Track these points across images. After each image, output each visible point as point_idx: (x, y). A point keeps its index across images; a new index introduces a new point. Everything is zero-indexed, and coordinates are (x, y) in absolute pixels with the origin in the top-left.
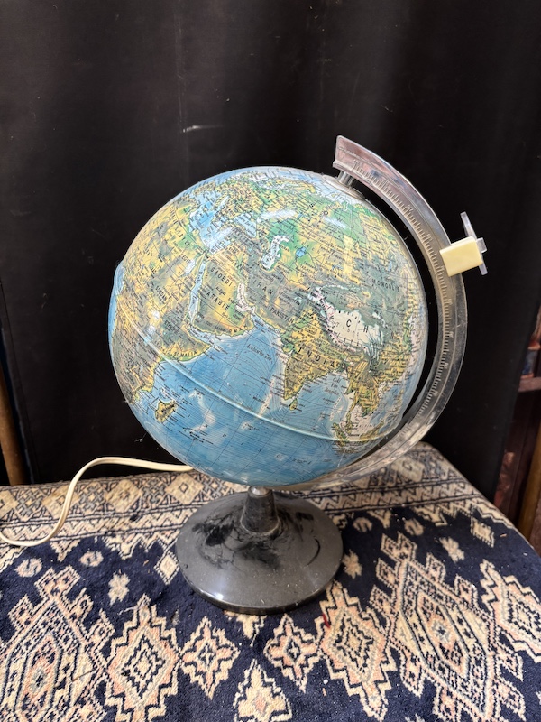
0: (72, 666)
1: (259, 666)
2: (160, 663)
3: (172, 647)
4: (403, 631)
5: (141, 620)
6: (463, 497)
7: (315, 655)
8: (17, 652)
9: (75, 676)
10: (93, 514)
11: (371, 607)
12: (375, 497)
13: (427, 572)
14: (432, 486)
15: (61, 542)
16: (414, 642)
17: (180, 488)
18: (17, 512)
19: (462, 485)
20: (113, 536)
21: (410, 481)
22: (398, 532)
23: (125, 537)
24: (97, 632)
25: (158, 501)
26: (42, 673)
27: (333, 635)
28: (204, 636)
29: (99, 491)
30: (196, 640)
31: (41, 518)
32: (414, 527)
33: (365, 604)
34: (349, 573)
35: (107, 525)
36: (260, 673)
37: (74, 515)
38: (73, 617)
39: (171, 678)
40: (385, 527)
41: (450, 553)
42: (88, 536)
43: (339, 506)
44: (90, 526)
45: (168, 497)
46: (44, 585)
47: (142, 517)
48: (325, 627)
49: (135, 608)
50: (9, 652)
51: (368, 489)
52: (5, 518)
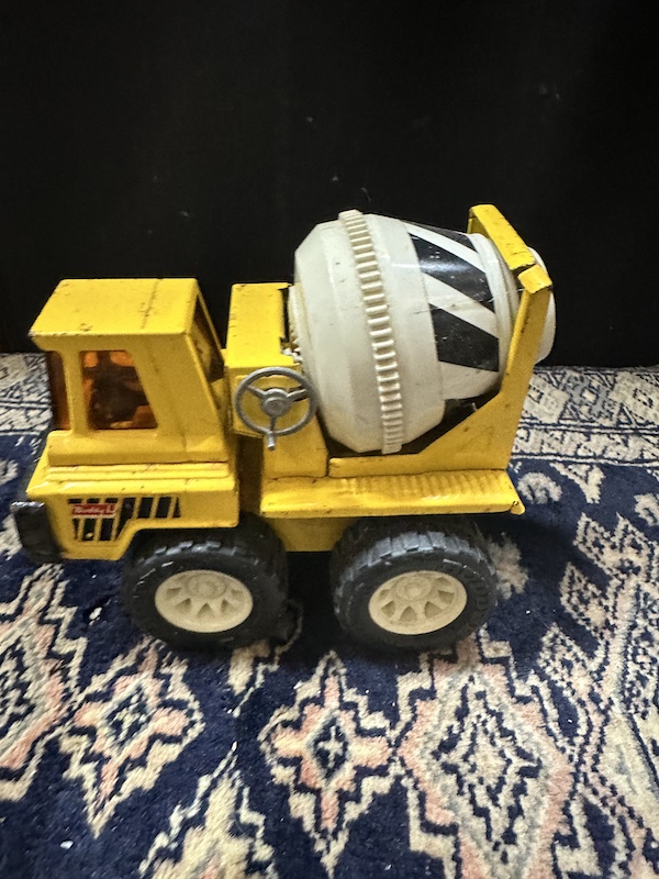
1: (237, 773)
2: (22, 709)
3: (65, 680)
4: (621, 756)
5: (26, 605)
7: (382, 771)
12: (572, 441)
21: (649, 423)
22: (619, 516)
27: (437, 727)
28: (140, 667)
30: (120, 674)
33: (525, 662)
36: (235, 793)
37: (6, 399)
39: (29, 756)
40: (589, 500)
42: (11, 434)
48: (418, 703)
49: (26, 582)
51: (559, 424)
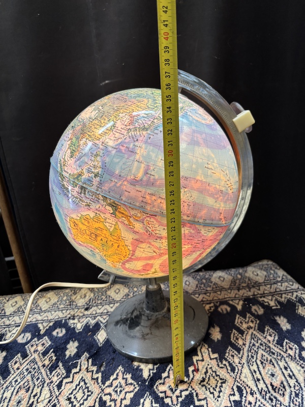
0: (39, 394)
1: (150, 396)
2: (90, 393)
3: (98, 384)
4: (246, 375)
5: (82, 368)
6: (291, 291)
7: (187, 390)
8: (9, 386)
9: (39, 400)
10: (64, 307)
11: (226, 360)
12: (234, 293)
13: (265, 338)
14: (271, 284)
15: (44, 323)
16: (253, 382)
17: (115, 291)
18: (23, 307)
19: (291, 283)
20: (74, 319)
21: (256, 282)
22: (247, 313)
23: (80, 320)
24: (56, 375)
25: (102, 299)
26: (21, 398)
27: (200, 377)
28: (118, 377)
29: (70, 294)
30: (113, 380)
31: (36, 310)
32: (257, 309)
33: (222, 358)
34: (213, 339)
35: (71, 313)
36: (150, 401)
37: (54, 308)
38: (44, 366)
39: (95, 403)
40: (239, 310)
41: (281, 325)
42: (59, 319)
43: (211, 298)
44: (62, 314)
45: (108, 297)
46: (30, 347)
47: (91, 308)
48: (194, 372)
49: (79, 361)
50: (5, 386)
51: (230, 288)
52: (16, 311)
